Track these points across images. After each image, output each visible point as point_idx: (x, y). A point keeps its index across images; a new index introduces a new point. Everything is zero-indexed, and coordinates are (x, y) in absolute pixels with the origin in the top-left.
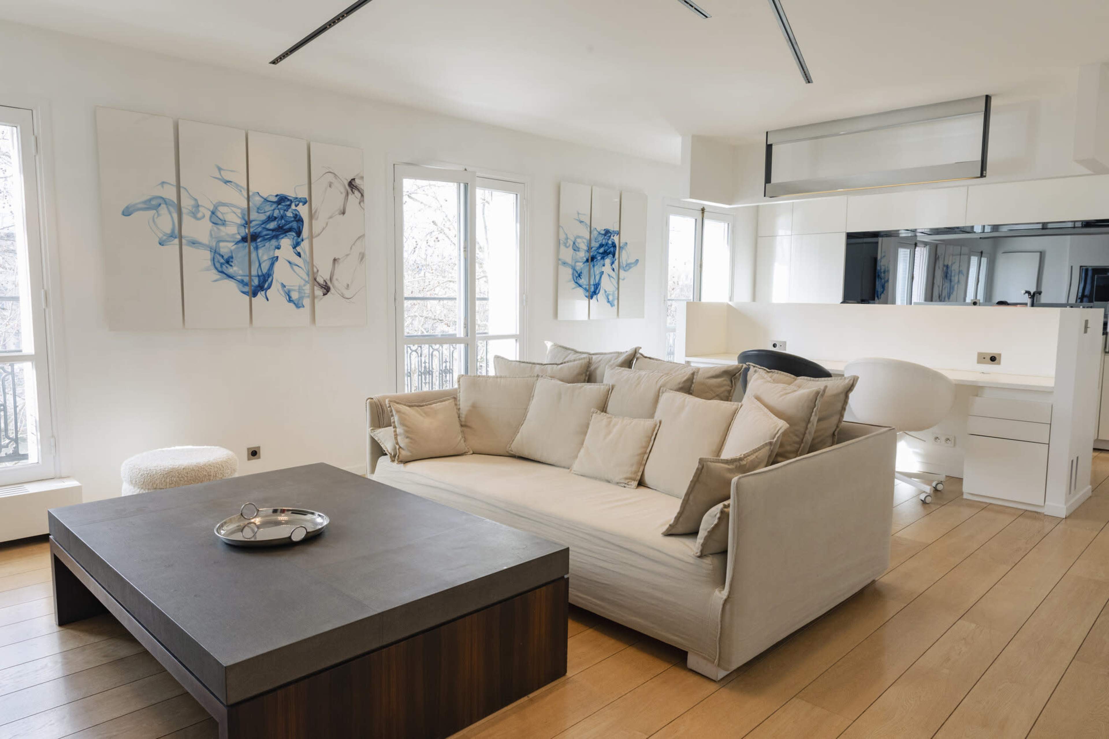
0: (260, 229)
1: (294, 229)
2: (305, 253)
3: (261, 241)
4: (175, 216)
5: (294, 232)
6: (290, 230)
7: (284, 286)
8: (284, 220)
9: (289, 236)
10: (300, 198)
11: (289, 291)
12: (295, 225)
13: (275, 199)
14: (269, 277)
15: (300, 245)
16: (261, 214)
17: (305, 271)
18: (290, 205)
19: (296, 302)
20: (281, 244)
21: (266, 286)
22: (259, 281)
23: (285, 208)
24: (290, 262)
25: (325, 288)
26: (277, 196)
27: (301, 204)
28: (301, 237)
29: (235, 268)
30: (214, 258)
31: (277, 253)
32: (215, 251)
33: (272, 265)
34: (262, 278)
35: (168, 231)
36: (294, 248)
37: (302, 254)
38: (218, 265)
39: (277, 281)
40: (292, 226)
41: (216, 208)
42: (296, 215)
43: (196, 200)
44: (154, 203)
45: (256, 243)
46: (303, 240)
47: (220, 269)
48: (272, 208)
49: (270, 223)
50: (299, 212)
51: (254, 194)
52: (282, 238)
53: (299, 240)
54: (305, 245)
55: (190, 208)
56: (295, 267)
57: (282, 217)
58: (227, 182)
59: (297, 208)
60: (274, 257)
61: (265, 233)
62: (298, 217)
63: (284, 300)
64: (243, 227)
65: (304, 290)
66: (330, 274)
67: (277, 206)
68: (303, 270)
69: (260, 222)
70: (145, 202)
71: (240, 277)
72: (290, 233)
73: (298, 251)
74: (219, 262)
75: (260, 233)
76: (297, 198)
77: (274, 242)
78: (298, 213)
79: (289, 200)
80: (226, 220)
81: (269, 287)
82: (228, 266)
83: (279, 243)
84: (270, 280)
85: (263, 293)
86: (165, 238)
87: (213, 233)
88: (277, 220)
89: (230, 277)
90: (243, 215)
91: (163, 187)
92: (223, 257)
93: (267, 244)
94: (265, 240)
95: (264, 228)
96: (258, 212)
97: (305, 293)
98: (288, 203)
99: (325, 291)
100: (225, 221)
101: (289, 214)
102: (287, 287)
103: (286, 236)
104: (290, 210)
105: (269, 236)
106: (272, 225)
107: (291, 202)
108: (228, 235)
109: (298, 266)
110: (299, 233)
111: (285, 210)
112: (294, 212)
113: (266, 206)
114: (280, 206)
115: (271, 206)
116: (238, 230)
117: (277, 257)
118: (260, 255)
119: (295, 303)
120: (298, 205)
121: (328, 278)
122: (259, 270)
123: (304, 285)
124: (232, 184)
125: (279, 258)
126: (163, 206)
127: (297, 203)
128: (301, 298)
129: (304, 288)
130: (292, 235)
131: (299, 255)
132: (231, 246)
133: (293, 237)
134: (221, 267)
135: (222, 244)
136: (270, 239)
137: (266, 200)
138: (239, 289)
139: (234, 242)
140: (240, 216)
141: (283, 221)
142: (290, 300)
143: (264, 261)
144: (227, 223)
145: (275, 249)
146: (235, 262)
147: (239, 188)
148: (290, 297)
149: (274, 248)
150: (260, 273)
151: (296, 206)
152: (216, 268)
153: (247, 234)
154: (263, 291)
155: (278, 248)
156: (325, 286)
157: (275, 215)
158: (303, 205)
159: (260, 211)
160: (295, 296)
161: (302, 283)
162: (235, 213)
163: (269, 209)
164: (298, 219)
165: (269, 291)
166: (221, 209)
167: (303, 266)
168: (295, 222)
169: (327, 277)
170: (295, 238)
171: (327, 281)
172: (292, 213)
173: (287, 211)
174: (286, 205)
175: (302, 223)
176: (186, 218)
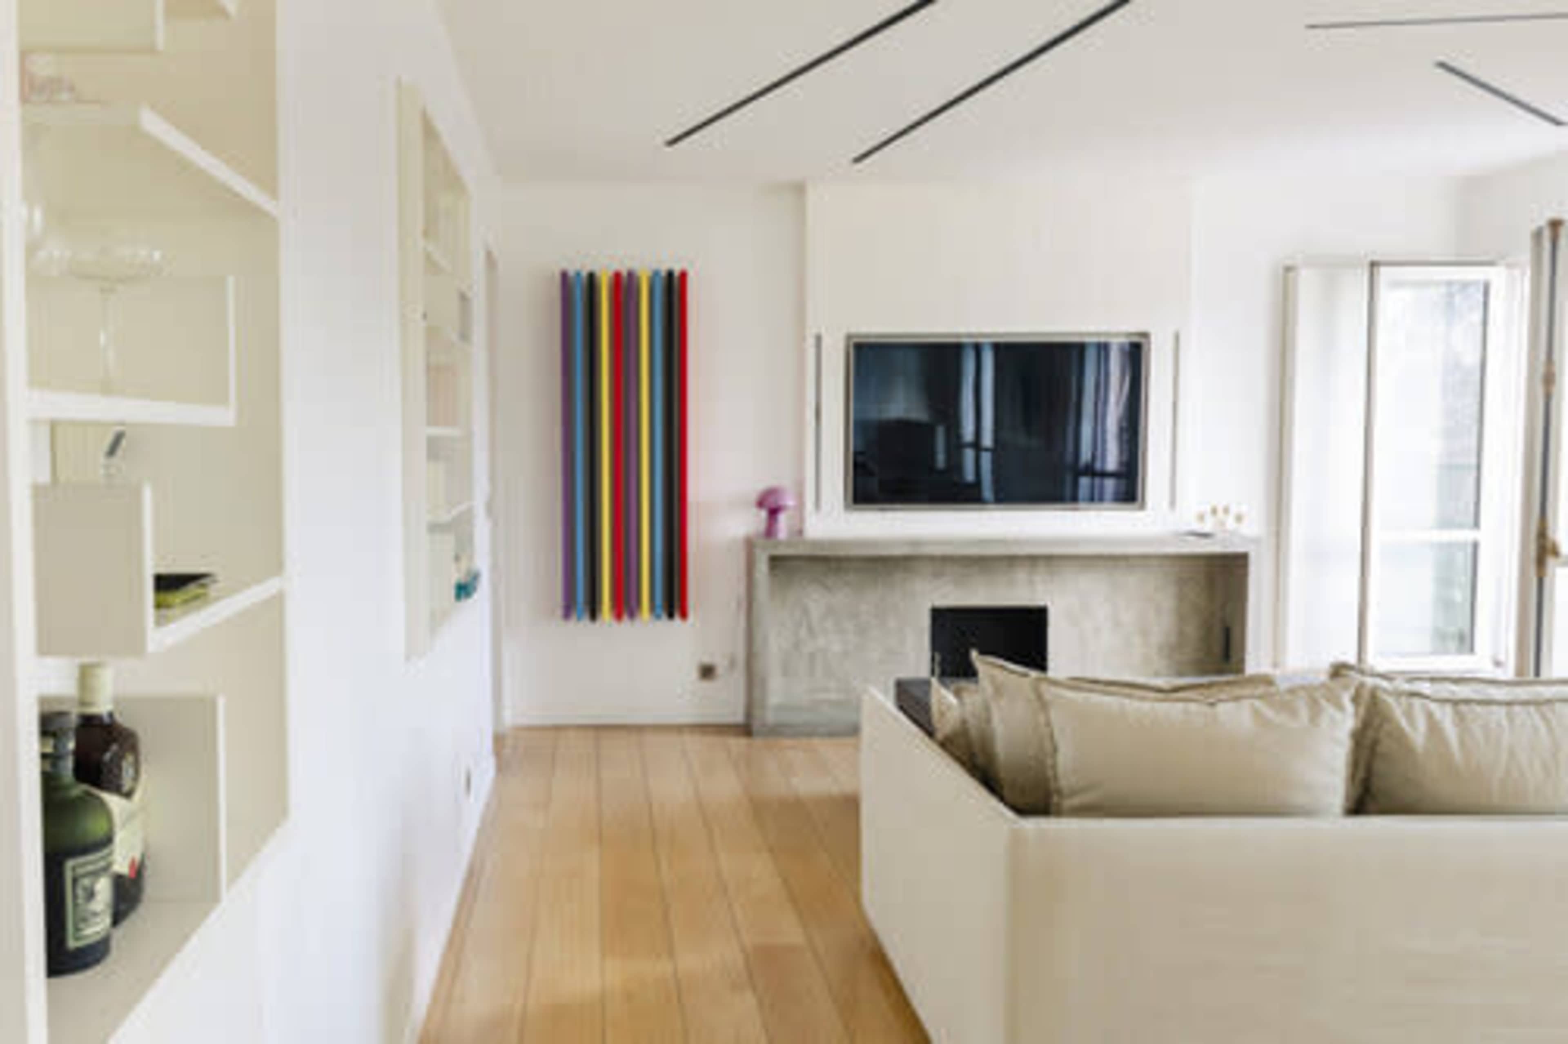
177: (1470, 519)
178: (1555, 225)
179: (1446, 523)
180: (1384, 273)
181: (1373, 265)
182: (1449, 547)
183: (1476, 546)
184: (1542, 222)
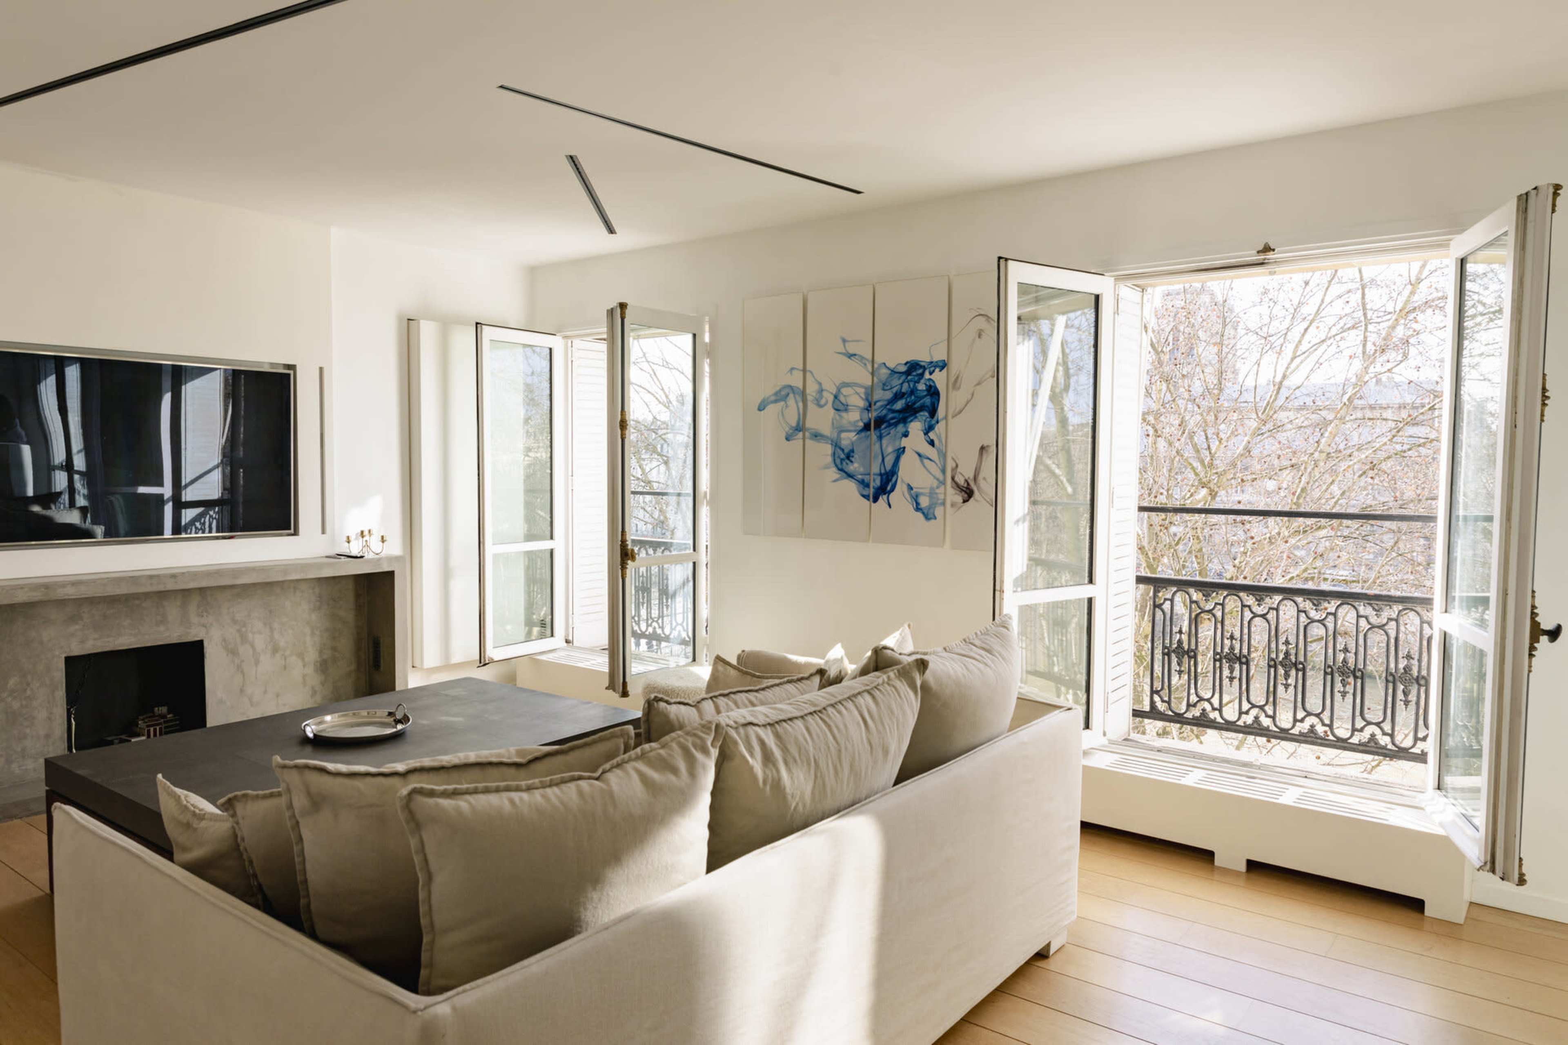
0: (884, 412)
1: (927, 406)
2: (940, 440)
3: (885, 428)
4: (801, 404)
5: (926, 411)
6: (922, 408)
7: (910, 488)
8: (915, 397)
9: (919, 418)
10: (937, 362)
11: (917, 496)
12: (927, 401)
13: (903, 369)
14: (893, 476)
15: (934, 429)
16: (887, 392)
17: (940, 465)
18: (922, 374)
19: (926, 511)
20: (909, 430)
21: (889, 488)
22: (882, 480)
23: (916, 378)
24: (919, 455)
25: (966, 492)
26: (906, 364)
27: (937, 370)
28: (936, 418)
29: (856, 465)
30: (834, 453)
31: (905, 442)
32: (836, 444)
33: (898, 459)
34: (884, 477)
35: (794, 424)
36: (926, 434)
37: (936, 442)
38: (838, 461)
39: (902, 481)
40: (924, 403)
41: (839, 391)
42: (930, 386)
43: (820, 384)
44: (783, 393)
45: (880, 431)
46: (938, 422)
47: (840, 466)
48: (901, 381)
49: (896, 402)
50: (934, 382)
51: (880, 365)
52: (911, 421)
53: (933, 422)
54: (940, 428)
55: (814, 394)
56: (926, 461)
57: (912, 392)
58: (851, 356)
59: (932, 377)
60: (900, 448)
61: (891, 416)
62: (933, 389)
63: (911, 508)
64: (867, 412)
65: (936, 494)
66: (973, 471)
67: (907, 378)
68: (936, 464)
69: (885, 403)
70: (776, 394)
71: (860, 477)
72: (922, 413)
73: (931, 438)
74: (839, 457)
75: (885, 416)
76: (932, 362)
77: (901, 428)
78: (932, 384)
79: (921, 367)
80: (849, 403)
81: (892, 490)
82: (848, 462)
83: (908, 428)
84: (894, 479)
85: (885, 497)
86: (791, 431)
87: (835, 421)
88: (906, 396)
89: (850, 476)
90: (866, 394)
91: (791, 374)
92: (843, 450)
93: (893, 432)
94: (890, 425)
95: (890, 410)
96: (884, 390)
97: (938, 499)
98: (920, 371)
99: (966, 496)
100: (847, 405)
101: (921, 386)
102: (915, 490)
103: (916, 417)
104: (922, 381)
105: (894, 421)
106: (899, 405)
107: (924, 368)
108: (850, 422)
109: (931, 460)
110: (933, 412)
111: (916, 382)
112: (928, 383)
113: (892, 380)
114: (909, 378)
115: (899, 379)
116: (861, 416)
117: (904, 448)
118: (884, 446)
119: (923, 513)
120: (934, 371)
121: (972, 476)
122: (882, 465)
123: (938, 487)
124: (857, 357)
125: (906, 449)
126: (791, 395)
127: (932, 369)
128: (932, 506)
129: (937, 491)
130: (923, 415)
131: (932, 443)
132: (852, 436)
133: (924, 418)
134: (842, 463)
135: (843, 435)
136: (896, 425)
137: (893, 372)
138: (859, 492)
139: (855, 431)
140: (863, 396)
141: (913, 397)
142: (918, 508)
143: (888, 455)
144: (850, 407)
145: (901, 438)
146: (856, 456)
147: (864, 361)
148: (918, 504)
149: (901, 436)
150: (883, 471)
151: (931, 373)
152: (836, 466)
153: (870, 420)
154: (885, 494)
155: (906, 435)
156: (967, 488)
157: (904, 390)
158: (940, 371)
159: (886, 388)
160: (924, 502)
161: (935, 483)
162: (858, 394)
163: (896, 382)
164: (933, 392)
165: (892, 495)
166: (845, 391)
167: (938, 462)
168: (928, 397)
169: (970, 475)
170: (928, 419)
171: (969, 481)
172: (925, 384)
173: (918, 382)
174: (918, 375)
175: (937, 397)
176: (811, 406)
177: (548, 533)
178: (623, 306)
179: (530, 537)
180: (487, 331)
181: (477, 324)
182: (529, 554)
183: (552, 552)
184: (613, 304)
